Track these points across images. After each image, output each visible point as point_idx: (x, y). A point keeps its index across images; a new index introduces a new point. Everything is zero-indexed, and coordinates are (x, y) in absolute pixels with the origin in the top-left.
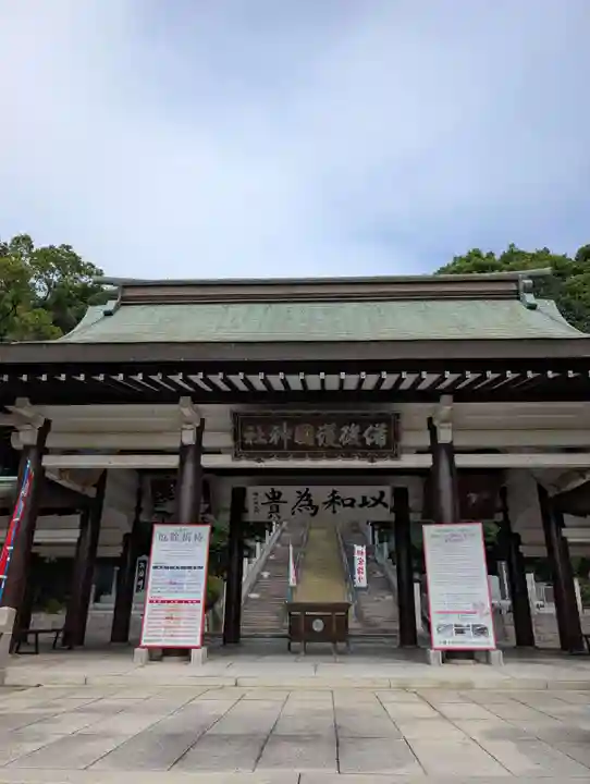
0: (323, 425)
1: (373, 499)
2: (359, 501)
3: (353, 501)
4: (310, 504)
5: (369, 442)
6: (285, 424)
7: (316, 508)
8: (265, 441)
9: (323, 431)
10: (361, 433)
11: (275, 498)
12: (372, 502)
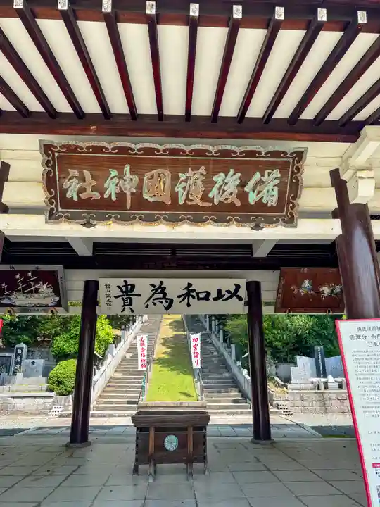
0: (185, 171)
1: (229, 292)
2: (214, 294)
3: (208, 294)
4: (164, 297)
5: (253, 198)
6: (127, 168)
7: (171, 301)
8: (96, 195)
9: (185, 181)
10: (243, 184)
11: (128, 291)
12: (227, 295)
